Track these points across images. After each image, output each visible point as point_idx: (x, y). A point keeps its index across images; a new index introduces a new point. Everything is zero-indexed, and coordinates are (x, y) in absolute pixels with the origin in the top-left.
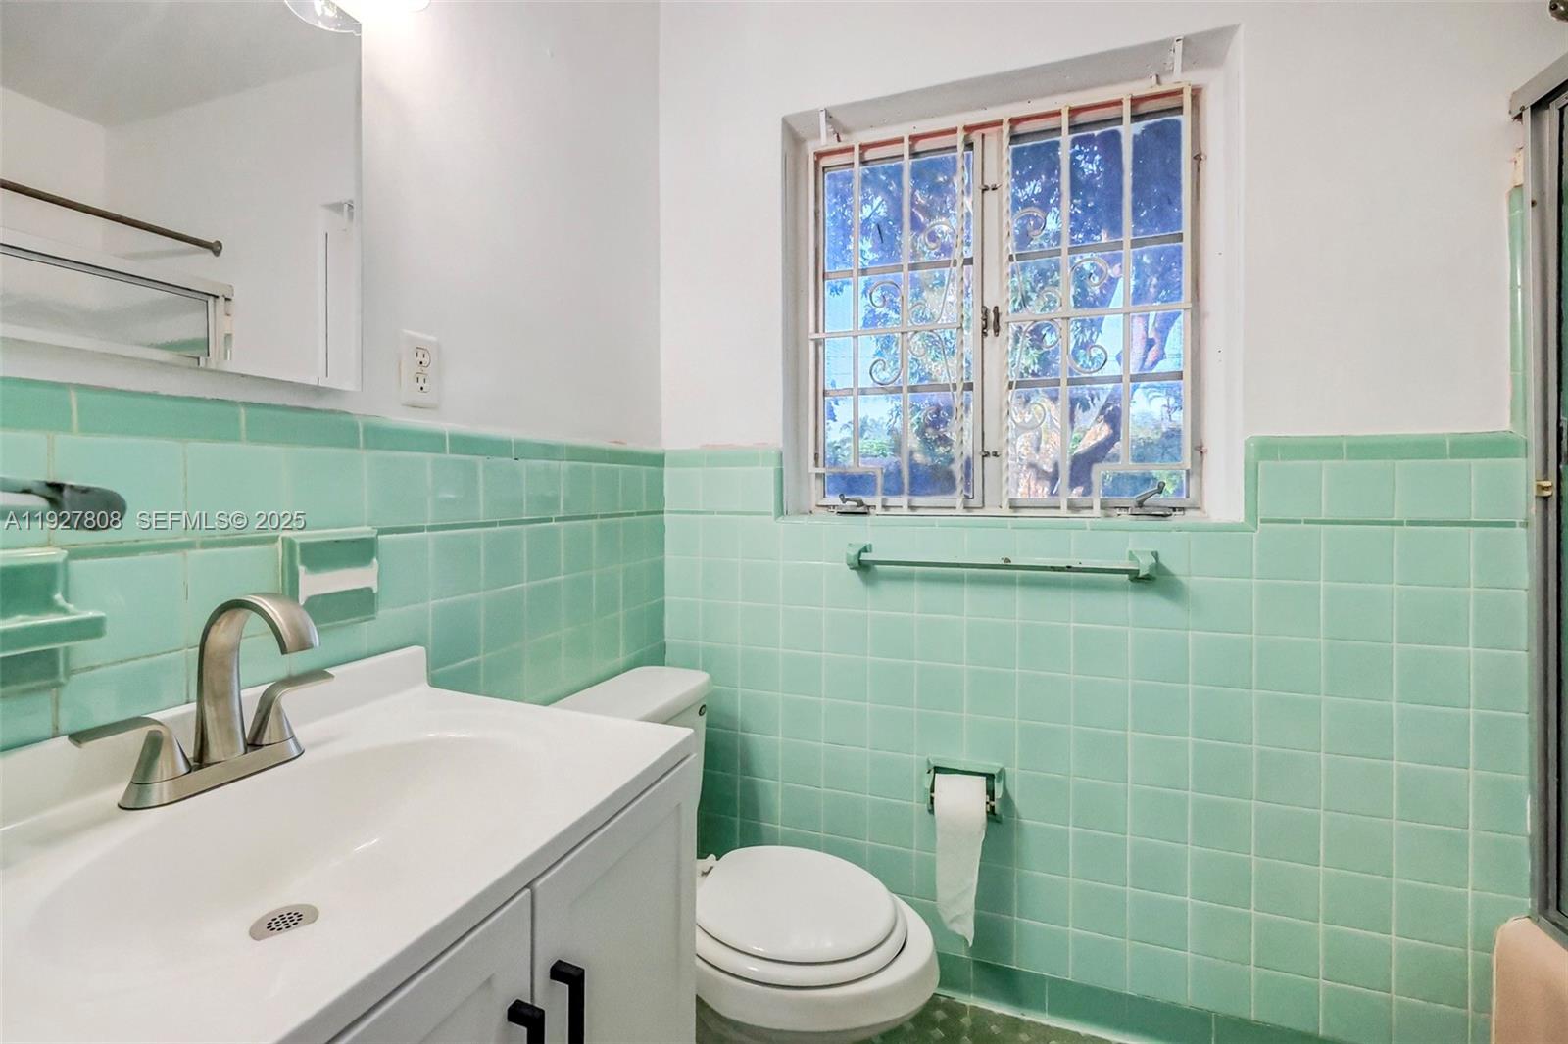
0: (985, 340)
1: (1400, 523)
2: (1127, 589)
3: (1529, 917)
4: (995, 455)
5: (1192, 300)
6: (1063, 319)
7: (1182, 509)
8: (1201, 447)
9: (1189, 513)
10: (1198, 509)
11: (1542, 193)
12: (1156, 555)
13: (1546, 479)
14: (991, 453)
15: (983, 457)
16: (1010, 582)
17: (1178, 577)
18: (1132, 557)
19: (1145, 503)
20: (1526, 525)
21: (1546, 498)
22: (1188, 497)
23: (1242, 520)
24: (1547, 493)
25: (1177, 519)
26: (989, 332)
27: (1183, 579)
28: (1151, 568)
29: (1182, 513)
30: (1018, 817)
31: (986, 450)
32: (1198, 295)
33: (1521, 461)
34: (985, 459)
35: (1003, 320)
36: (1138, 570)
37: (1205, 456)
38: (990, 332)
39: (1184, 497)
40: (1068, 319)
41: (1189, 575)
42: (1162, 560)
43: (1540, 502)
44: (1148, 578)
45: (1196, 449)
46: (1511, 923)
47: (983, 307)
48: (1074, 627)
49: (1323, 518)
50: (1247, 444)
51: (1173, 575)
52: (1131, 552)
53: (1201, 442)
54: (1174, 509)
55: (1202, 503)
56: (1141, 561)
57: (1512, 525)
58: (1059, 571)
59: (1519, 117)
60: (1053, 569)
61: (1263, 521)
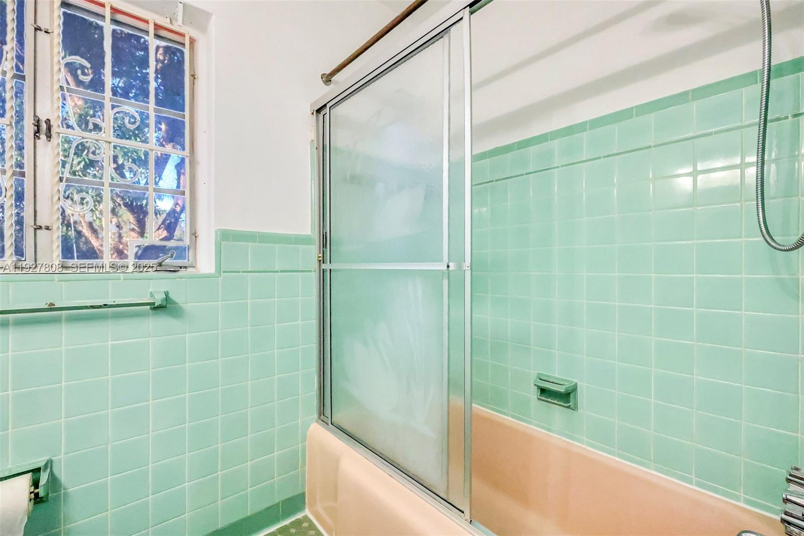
0: (37, 141)
1: (277, 272)
2: (149, 315)
3: (316, 422)
4: (47, 228)
5: (190, 152)
6: (106, 142)
7: (186, 267)
8: (195, 233)
9: (189, 270)
10: (194, 267)
11: (319, 146)
12: (167, 294)
13: (320, 254)
14: (43, 227)
15: (35, 229)
16: (57, 320)
17: (180, 305)
18: (152, 295)
19: (163, 264)
20: (315, 271)
21: (320, 261)
22: (188, 260)
23: (214, 272)
24: (320, 259)
25: (182, 272)
26: (41, 136)
27: (182, 305)
28: (162, 300)
29: (185, 269)
30: (65, 489)
31: (38, 224)
32: (193, 151)
33: (313, 246)
34: (38, 231)
35: (54, 130)
36: (155, 303)
37: (198, 239)
38: (43, 137)
39: (187, 261)
40: (110, 143)
41: (186, 303)
42: (171, 295)
43: (319, 262)
44: (160, 307)
45: (192, 234)
46: (312, 426)
47: (35, 115)
48: (111, 344)
49: (249, 270)
50: (216, 232)
51: (177, 304)
52: (151, 293)
53: (195, 230)
54: (181, 268)
55: (196, 263)
56: (156, 297)
57: (310, 271)
58: (98, 308)
59: (313, 113)
60: (93, 307)
61: (223, 272)
